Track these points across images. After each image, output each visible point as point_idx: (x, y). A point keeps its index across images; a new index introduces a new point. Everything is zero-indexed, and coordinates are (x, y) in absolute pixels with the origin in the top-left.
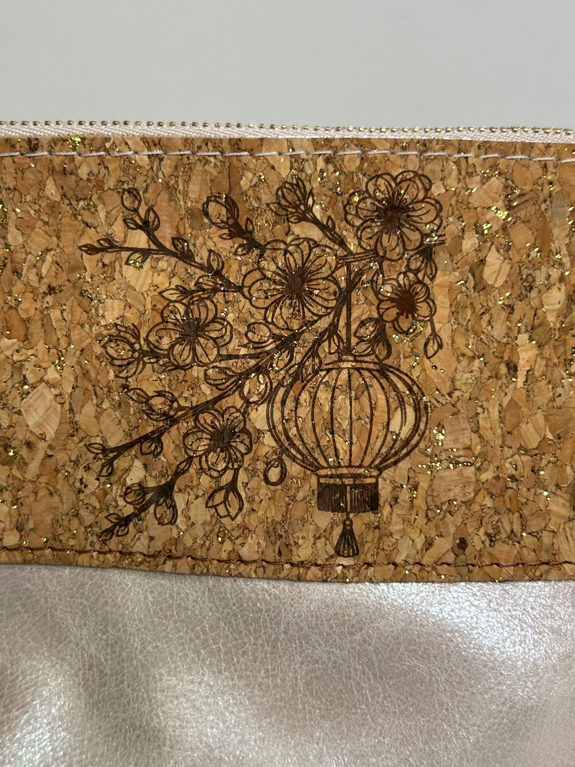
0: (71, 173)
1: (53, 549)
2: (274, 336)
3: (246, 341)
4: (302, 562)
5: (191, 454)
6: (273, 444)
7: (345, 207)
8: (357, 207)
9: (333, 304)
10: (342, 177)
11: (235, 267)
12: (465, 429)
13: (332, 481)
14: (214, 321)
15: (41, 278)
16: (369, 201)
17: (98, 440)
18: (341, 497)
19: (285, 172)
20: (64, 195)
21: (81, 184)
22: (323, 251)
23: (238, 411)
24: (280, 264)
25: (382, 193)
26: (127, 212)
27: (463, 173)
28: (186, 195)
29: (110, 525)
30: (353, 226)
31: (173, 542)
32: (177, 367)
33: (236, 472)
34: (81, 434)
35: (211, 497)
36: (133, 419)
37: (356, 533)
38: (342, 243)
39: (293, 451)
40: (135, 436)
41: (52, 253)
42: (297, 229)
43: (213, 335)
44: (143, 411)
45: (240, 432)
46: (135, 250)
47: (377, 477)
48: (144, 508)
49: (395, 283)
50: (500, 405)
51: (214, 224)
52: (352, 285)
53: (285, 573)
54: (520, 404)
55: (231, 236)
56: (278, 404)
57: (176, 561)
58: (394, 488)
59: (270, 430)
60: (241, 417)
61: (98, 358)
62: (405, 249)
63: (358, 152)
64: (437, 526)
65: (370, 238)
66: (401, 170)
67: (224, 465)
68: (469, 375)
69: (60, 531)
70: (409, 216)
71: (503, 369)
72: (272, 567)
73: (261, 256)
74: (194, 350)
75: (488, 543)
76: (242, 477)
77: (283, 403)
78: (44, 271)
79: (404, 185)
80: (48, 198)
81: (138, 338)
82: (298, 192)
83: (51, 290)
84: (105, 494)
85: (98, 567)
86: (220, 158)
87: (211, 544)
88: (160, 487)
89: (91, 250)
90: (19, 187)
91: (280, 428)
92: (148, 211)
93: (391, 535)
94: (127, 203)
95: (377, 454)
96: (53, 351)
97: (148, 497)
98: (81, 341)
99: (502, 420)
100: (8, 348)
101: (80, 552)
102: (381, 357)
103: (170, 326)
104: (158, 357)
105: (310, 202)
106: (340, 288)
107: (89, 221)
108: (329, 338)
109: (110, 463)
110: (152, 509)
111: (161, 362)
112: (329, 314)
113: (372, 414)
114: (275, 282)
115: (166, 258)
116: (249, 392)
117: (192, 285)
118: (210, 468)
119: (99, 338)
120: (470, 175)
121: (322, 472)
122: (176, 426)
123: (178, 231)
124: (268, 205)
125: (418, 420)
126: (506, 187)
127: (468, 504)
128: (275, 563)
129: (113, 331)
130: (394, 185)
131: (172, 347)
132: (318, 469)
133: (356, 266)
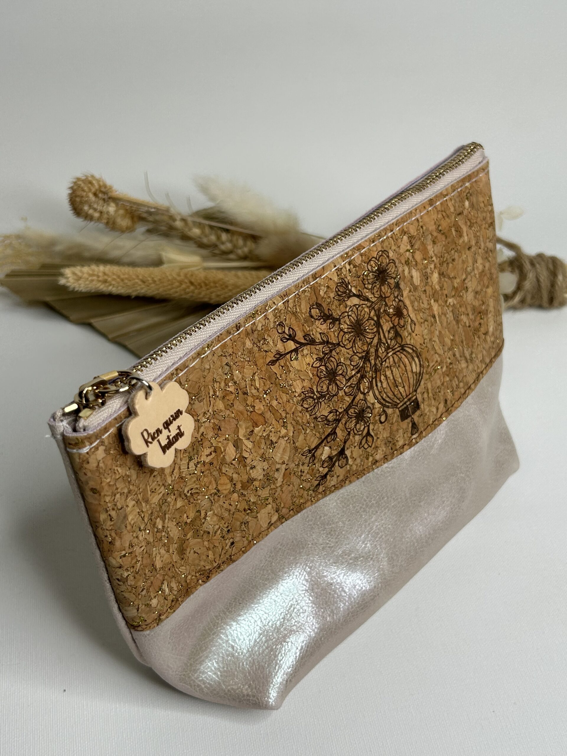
0: (255, 331)
2: (360, 358)
3: (352, 367)
4: (401, 447)
5: (349, 430)
6: (380, 406)
7: (363, 282)
8: (367, 279)
9: (375, 330)
10: (357, 269)
11: (332, 335)
13: (403, 407)
14: (337, 366)
15: (258, 389)
16: (371, 274)
17: (307, 449)
18: (408, 411)
19: (336, 279)
21: (260, 333)
22: (362, 307)
23: (362, 400)
24: (348, 323)
25: (374, 267)
26: (281, 335)
27: (395, 240)
28: (301, 312)
29: (318, 482)
30: (369, 289)
31: (348, 472)
32: (333, 396)
33: (369, 426)
34: (299, 451)
35: (361, 443)
36: (321, 430)
37: (416, 422)
38: (368, 300)
39: (387, 404)
40: (323, 437)
41: (257, 374)
42: (349, 303)
43: (340, 372)
44: (325, 424)
45: (366, 409)
46: (291, 352)
47: (416, 395)
48: (333, 466)
49: (393, 307)
50: (437, 336)
51: (316, 319)
52: (379, 317)
53: (395, 455)
54: (441, 331)
55: (325, 321)
56: (375, 388)
57: (350, 479)
58: (422, 395)
59: (377, 401)
60: (364, 402)
61: (300, 412)
62: (391, 289)
63: (359, 253)
65: (377, 291)
66: (376, 253)
67: (363, 427)
68: (426, 331)
70: (387, 273)
71: (433, 320)
72: (389, 456)
73: (340, 324)
74: (336, 384)
75: (452, 395)
76: (371, 427)
77: (377, 385)
78: (258, 385)
79: (380, 259)
80: (247, 349)
81: (313, 392)
82: (344, 285)
84: (313, 470)
85: (314, 503)
86: (309, 286)
88: (339, 452)
89: (273, 363)
90: (235, 351)
91: (379, 397)
92: (289, 329)
93: (426, 414)
94: (280, 331)
95: (413, 385)
97: (334, 460)
98: (291, 409)
99: (440, 343)
100: (259, 432)
101: (306, 502)
102: (400, 343)
103: (323, 379)
104: (324, 396)
105: (350, 287)
106: (375, 321)
107: (267, 349)
108: (380, 346)
109: (313, 455)
110: (337, 464)
111: (327, 398)
112: (375, 335)
113: (406, 369)
114: (350, 333)
115: (305, 348)
116: (363, 389)
117: (322, 355)
118: (358, 432)
119: (298, 402)
122: (340, 422)
123: (304, 332)
124: (334, 298)
125: (420, 361)
126: (409, 238)
127: (443, 384)
128: (390, 454)
129: (303, 396)
130: (377, 262)
131: (328, 388)
132: (397, 405)
133: (376, 307)
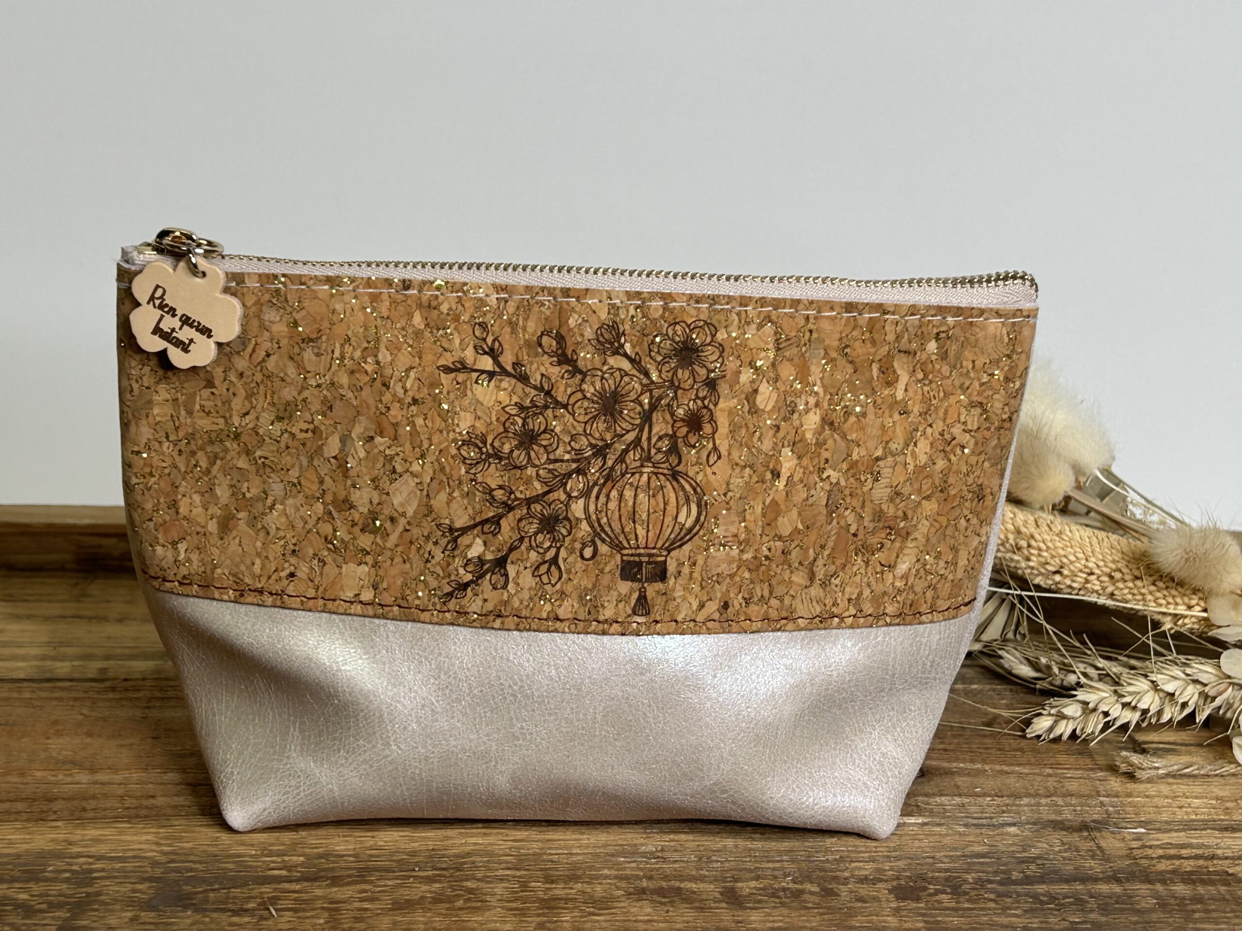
0: (435, 308)
1: (400, 606)
2: (590, 444)
3: (569, 449)
4: (606, 620)
5: (523, 534)
6: (589, 529)
7: (649, 345)
8: (659, 346)
9: (638, 422)
10: (648, 322)
11: (562, 389)
12: (734, 522)
13: (632, 559)
14: (544, 432)
15: (406, 391)
16: (668, 342)
17: (447, 521)
18: (638, 571)
19: (603, 315)
20: (427, 325)
21: (442, 317)
22: (632, 379)
23: (562, 503)
24: (597, 387)
25: (679, 336)
26: (477, 341)
27: (743, 322)
28: (524, 329)
29: (451, 589)
30: (655, 361)
31: (503, 603)
32: (515, 467)
33: (559, 549)
34: (434, 515)
35: (538, 568)
36: (478, 506)
37: (649, 598)
38: (647, 374)
39: (603, 535)
40: (478, 520)
41: (415, 370)
42: (611, 361)
43: (544, 443)
44: (487, 500)
45: (564, 519)
46: (483, 372)
47: (666, 556)
48: (482, 576)
49: (686, 408)
50: (764, 503)
51: (546, 353)
53: (593, 628)
54: (780, 503)
55: (560, 363)
56: (593, 499)
57: (504, 619)
58: (679, 565)
59: (586, 519)
60: (564, 508)
61: (453, 457)
62: (695, 382)
63: (662, 303)
64: (708, 593)
65: (668, 371)
66: (694, 319)
67: (549, 544)
68: (740, 480)
69: (408, 592)
70: (698, 356)
71: (769, 476)
72: (582, 624)
73: (583, 380)
74: (529, 454)
75: (744, 604)
76: (563, 553)
77: (597, 498)
78: (408, 386)
79: (697, 330)
80: (414, 326)
81: (485, 443)
82: (613, 332)
83: (415, 401)
84: (449, 564)
85: (436, 624)
86: (553, 302)
87: (534, 605)
88: (496, 559)
89: (447, 370)
90: (391, 316)
91: (594, 517)
92: (494, 341)
93: (674, 599)
94: (477, 333)
95: (667, 539)
96: (417, 449)
97: (486, 567)
98: (440, 443)
99: (764, 515)
100: (381, 445)
101: (423, 611)
102: (674, 465)
103: (511, 435)
105: (623, 340)
106: (644, 410)
107: (446, 346)
108: (634, 448)
109: (455, 540)
110: (488, 576)
112: (634, 430)
113: (665, 509)
114: (593, 402)
115: (507, 379)
116: (571, 488)
117: (527, 403)
118: (537, 546)
119: (455, 441)
120: (748, 323)
121: (625, 552)
122: (512, 513)
123: (517, 357)
124: (589, 340)
125: (699, 513)
126: (776, 333)
127: (732, 576)
128: (584, 621)
129: (466, 437)
130: (688, 331)
131: (512, 451)
132: (622, 549)
133: (656, 393)
